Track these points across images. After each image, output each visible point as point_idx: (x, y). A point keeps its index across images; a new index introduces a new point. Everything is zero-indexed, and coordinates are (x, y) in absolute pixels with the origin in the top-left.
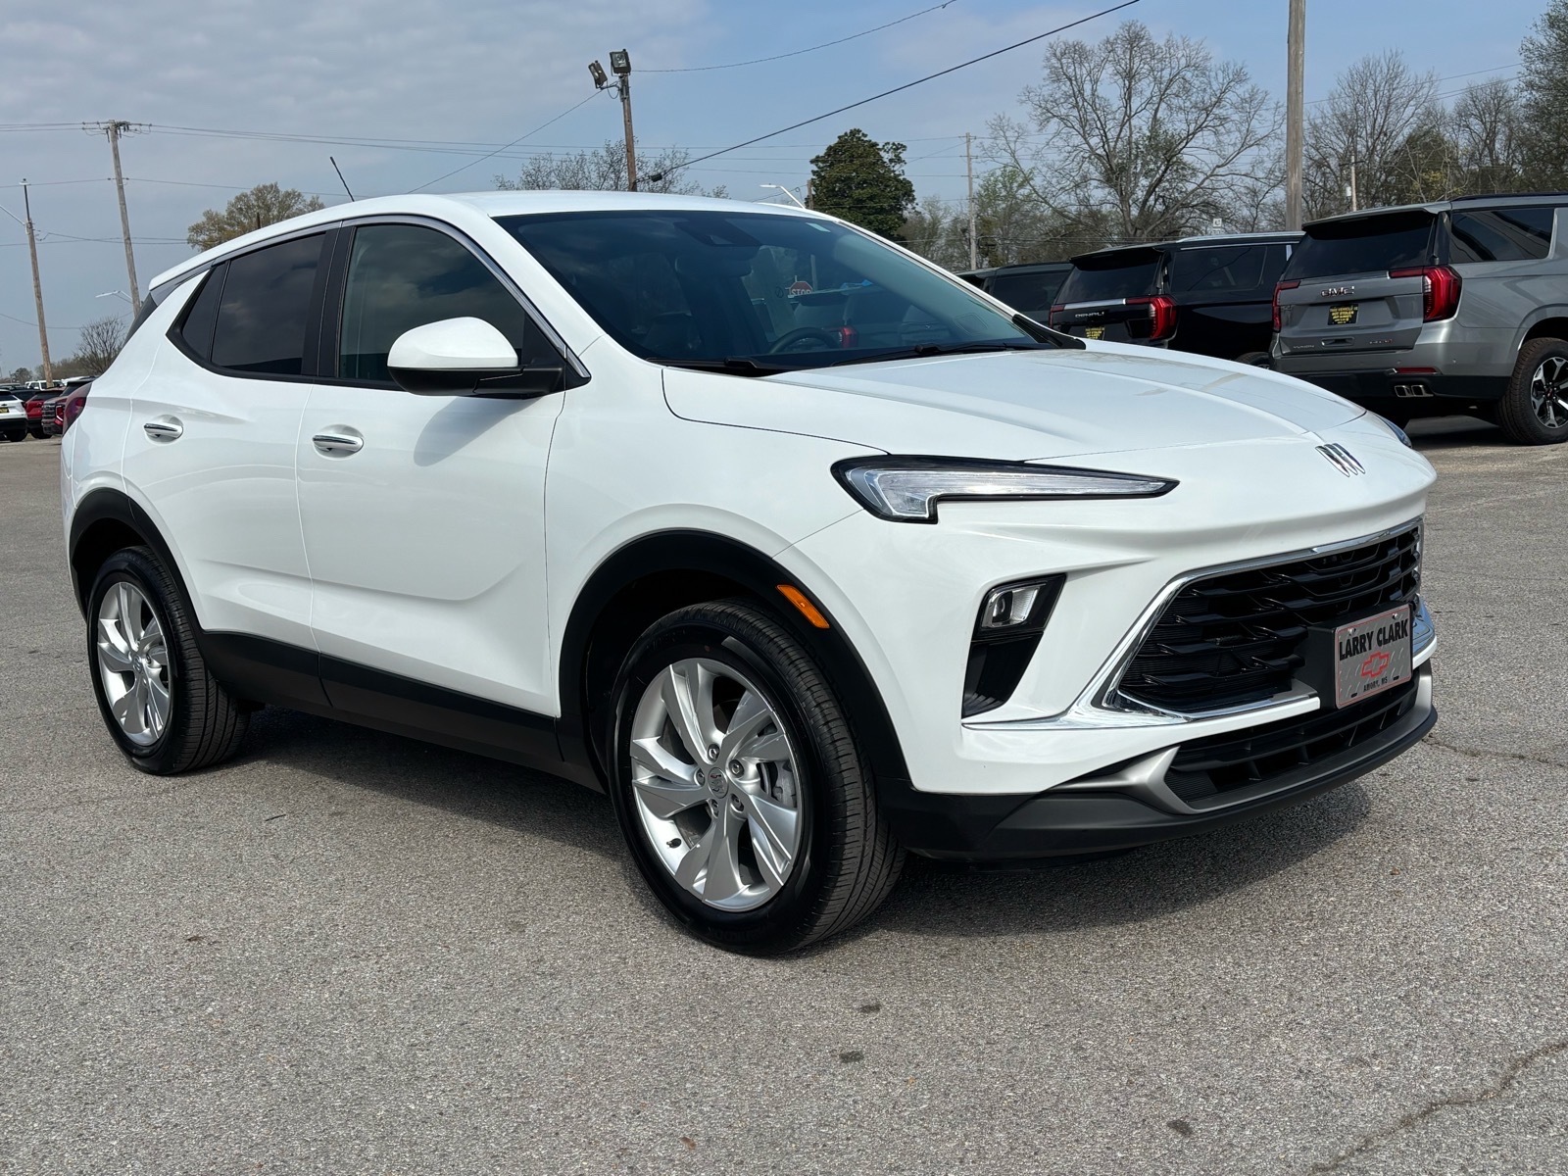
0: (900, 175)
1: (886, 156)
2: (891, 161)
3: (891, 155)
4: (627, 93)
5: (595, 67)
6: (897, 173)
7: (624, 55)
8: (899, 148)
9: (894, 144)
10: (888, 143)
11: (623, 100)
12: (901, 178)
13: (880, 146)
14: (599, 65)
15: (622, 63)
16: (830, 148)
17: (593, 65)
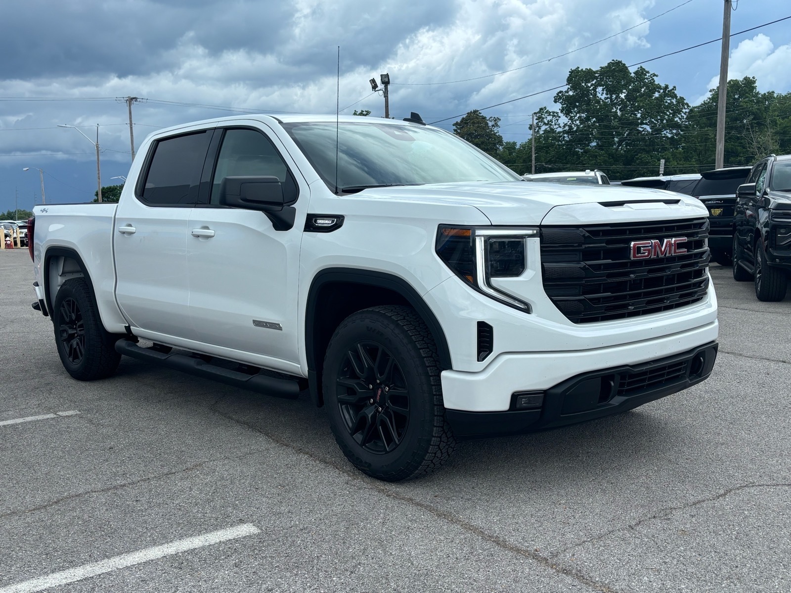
0: (497, 133)
1: (490, 124)
2: (493, 126)
3: (493, 123)
4: (387, 94)
6: (495, 132)
7: (388, 76)
8: (496, 120)
9: (494, 118)
10: (491, 117)
11: (385, 97)
12: (497, 134)
13: (488, 119)
14: (374, 80)
15: (386, 80)
16: (463, 119)
17: (372, 80)
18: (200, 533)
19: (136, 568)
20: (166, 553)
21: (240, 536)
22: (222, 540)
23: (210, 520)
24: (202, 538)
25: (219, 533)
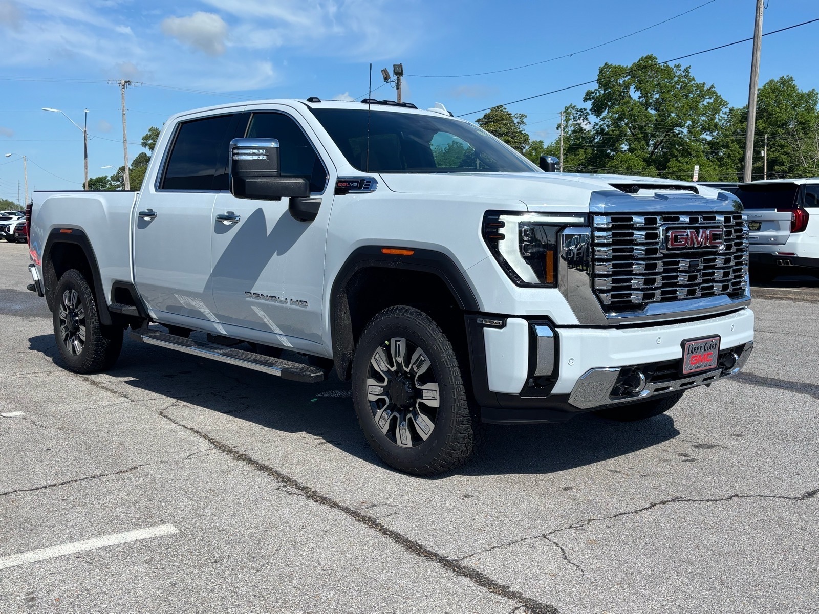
0: (522, 131)
1: (516, 121)
2: (518, 123)
3: (518, 120)
4: (400, 86)
5: (385, 71)
6: (521, 129)
7: (401, 66)
8: (522, 116)
9: (520, 114)
10: (516, 114)
11: (398, 89)
13: (512, 115)
14: (387, 70)
15: (399, 70)
16: (485, 115)
18: (118, 531)
19: (47, 562)
20: (80, 549)
21: (157, 536)
22: (138, 539)
23: (132, 520)
24: (119, 536)
25: (137, 532)
